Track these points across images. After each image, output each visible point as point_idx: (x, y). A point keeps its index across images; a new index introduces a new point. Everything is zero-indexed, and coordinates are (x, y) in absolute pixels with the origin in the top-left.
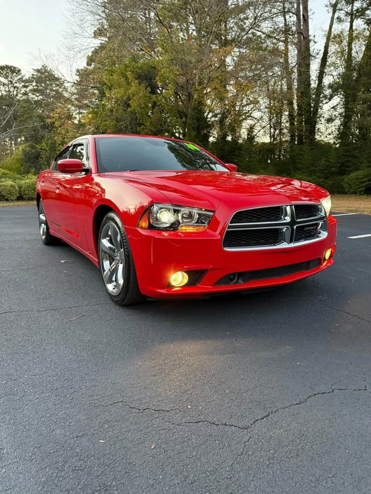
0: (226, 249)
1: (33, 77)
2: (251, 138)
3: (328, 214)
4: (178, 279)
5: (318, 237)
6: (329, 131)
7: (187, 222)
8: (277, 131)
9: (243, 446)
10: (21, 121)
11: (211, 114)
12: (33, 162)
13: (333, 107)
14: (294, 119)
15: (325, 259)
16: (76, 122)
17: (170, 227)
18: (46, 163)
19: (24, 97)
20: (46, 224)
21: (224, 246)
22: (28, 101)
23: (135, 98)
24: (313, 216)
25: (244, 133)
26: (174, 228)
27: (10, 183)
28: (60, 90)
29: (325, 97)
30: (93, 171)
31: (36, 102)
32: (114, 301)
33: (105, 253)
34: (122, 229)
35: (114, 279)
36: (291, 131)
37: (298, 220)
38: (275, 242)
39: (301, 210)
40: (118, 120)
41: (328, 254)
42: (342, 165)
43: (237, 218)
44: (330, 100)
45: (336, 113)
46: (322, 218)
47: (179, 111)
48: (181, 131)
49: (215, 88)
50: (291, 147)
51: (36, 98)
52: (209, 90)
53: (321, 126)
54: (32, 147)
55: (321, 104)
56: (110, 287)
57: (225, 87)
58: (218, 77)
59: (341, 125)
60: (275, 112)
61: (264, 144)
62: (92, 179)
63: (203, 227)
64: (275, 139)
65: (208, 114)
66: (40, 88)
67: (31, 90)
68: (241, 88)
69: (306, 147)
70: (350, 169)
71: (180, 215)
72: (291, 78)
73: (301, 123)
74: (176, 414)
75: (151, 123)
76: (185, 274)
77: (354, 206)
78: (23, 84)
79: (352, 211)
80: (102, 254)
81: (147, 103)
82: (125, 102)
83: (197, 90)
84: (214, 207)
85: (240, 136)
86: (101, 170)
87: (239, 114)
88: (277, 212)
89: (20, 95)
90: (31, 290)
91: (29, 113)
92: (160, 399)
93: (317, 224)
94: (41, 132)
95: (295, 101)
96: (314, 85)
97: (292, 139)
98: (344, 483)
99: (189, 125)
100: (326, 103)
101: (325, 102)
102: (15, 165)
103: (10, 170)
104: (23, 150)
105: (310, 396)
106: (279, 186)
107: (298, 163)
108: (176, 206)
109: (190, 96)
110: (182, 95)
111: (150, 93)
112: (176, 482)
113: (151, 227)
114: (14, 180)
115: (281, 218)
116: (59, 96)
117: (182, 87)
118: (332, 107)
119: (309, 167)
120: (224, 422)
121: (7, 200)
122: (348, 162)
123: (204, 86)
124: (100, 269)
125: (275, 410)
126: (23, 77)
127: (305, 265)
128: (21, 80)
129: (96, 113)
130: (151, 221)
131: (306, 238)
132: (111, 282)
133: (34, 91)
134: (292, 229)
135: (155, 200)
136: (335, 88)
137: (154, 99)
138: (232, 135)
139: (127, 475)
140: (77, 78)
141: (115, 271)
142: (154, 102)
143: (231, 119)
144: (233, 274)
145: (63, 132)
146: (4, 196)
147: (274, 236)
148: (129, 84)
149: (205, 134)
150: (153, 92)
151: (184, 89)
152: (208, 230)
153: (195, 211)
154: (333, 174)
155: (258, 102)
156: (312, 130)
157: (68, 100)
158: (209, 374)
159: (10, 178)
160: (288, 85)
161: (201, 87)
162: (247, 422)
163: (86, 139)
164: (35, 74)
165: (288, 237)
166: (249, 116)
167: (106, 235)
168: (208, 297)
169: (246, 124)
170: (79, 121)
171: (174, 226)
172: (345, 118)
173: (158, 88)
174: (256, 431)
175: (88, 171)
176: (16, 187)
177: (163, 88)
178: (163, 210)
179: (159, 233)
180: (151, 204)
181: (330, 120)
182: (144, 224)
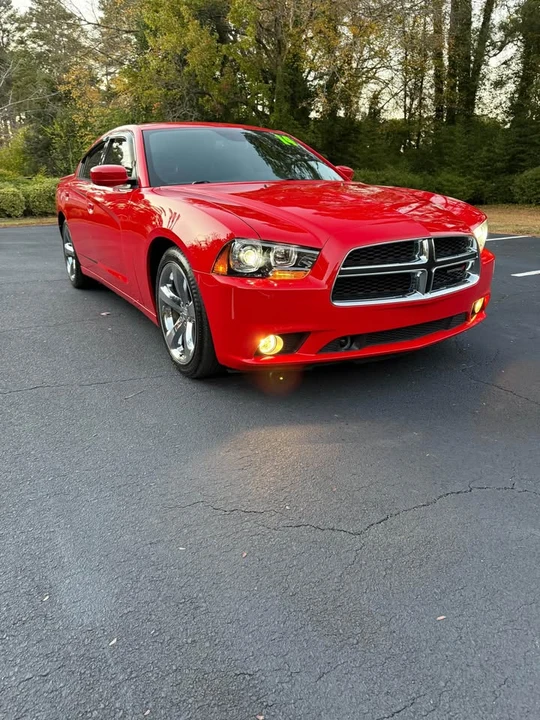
0: (336, 304)
1: (31, 14)
2: (375, 113)
3: (481, 248)
4: (270, 345)
5: (465, 282)
6: (497, 101)
7: (281, 265)
8: (416, 102)
9: (354, 554)
10: (18, 87)
11: (313, 74)
12: (41, 155)
13: (505, 63)
14: (442, 82)
15: (473, 313)
16: (103, 88)
17: (258, 272)
18: (61, 157)
19: (19, 47)
20: (75, 257)
21: (334, 299)
22: (26, 54)
23: (194, 50)
24: (461, 253)
25: (364, 106)
26: (263, 274)
27: (10, 189)
28: (75, 35)
29: (493, 44)
30: (143, 184)
31: (40, 56)
32: (182, 372)
33: (167, 305)
34: (190, 274)
35: (180, 342)
36: (438, 101)
37: (439, 260)
38: (405, 292)
39: (444, 246)
40: (168, 86)
41: (478, 305)
42: (513, 158)
43: (353, 259)
44: (500, 49)
45: (509, 72)
46: (473, 256)
47: (263, 71)
48: (267, 103)
49: (320, 32)
50: (436, 129)
51: (39, 49)
52: (310, 34)
53: (485, 94)
54: (40, 131)
55: (486, 58)
56: (176, 353)
57: (335, 29)
58: (324, 12)
59: (515, 92)
60: (413, 71)
61: (394, 122)
62: (142, 196)
63: (304, 273)
64: (412, 115)
65: (309, 73)
66: (44, 31)
67: (30, 36)
68: (361, 30)
69: (458, 128)
70: (522, 164)
71: (272, 255)
72: (441, 11)
73: (453, 88)
74: (272, 516)
75: (220, 90)
76: (279, 338)
77: (525, 223)
78: (16, 25)
79: (521, 232)
80: (162, 308)
81: (213, 59)
82: (180, 57)
83: (291, 35)
84: (319, 242)
85: (358, 110)
86: (154, 182)
87: (358, 73)
88: (408, 250)
89: (13, 44)
90: (67, 356)
91: (28, 75)
92: (250, 497)
93: (466, 265)
94: (52, 107)
95: (445, 52)
96: (476, 24)
97: (437, 116)
98: (475, 596)
99: (279, 93)
100: (495, 55)
101: (492, 53)
102: (15, 159)
103: (8, 168)
104: (24, 135)
105: (441, 497)
106: (414, 206)
107: (446, 154)
108: (267, 242)
109: (280, 45)
110: (268, 43)
111: (218, 42)
112: (274, 594)
113: (231, 272)
114: (17, 184)
115: (414, 258)
116: (74, 46)
117: (268, 30)
118: (502, 62)
119: (462, 162)
120: (331, 526)
121: (9, 216)
122: (523, 152)
123: (303, 27)
124: (160, 329)
125: (396, 512)
126: (15, 12)
127: (446, 323)
128: (12, 18)
129: (135, 76)
130: (231, 264)
131: (449, 284)
132: (176, 346)
133: (35, 37)
134: (430, 273)
135: (237, 233)
136: (509, 31)
137: (224, 52)
138: (346, 109)
139: (215, 586)
140: (102, 14)
141: (181, 331)
142: (225, 56)
143: (344, 84)
144: (345, 338)
145: (85, 107)
146: (4, 211)
147: (404, 284)
148: (183, 25)
149: (303, 107)
150: (223, 40)
151: (272, 32)
152: (311, 277)
153: (293, 249)
154: (498, 172)
155: (387, 54)
156: (470, 101)
157: (89, 52)
158: (311, 467)
159: (10, 181)
160: (435, 25)
161: (298, 30)
162: (359, 527)
163: (130, 133)
164: (34, 7)
165: (423, 284)
166: (371, 78)
167: (167, 281)
168: (310, 368)
169: (367, 91)
170: (109, 88)
171: (264, 271)
172: (522, 81)
173: (230, 32)
174: (371, 537)
175: (135, 183)
176: (21, 196)
177: (237, 32)
178: (249, 247)
179: (243, 282)
180: (231, 239)
181: (499, 84)
182: (222, 269)
